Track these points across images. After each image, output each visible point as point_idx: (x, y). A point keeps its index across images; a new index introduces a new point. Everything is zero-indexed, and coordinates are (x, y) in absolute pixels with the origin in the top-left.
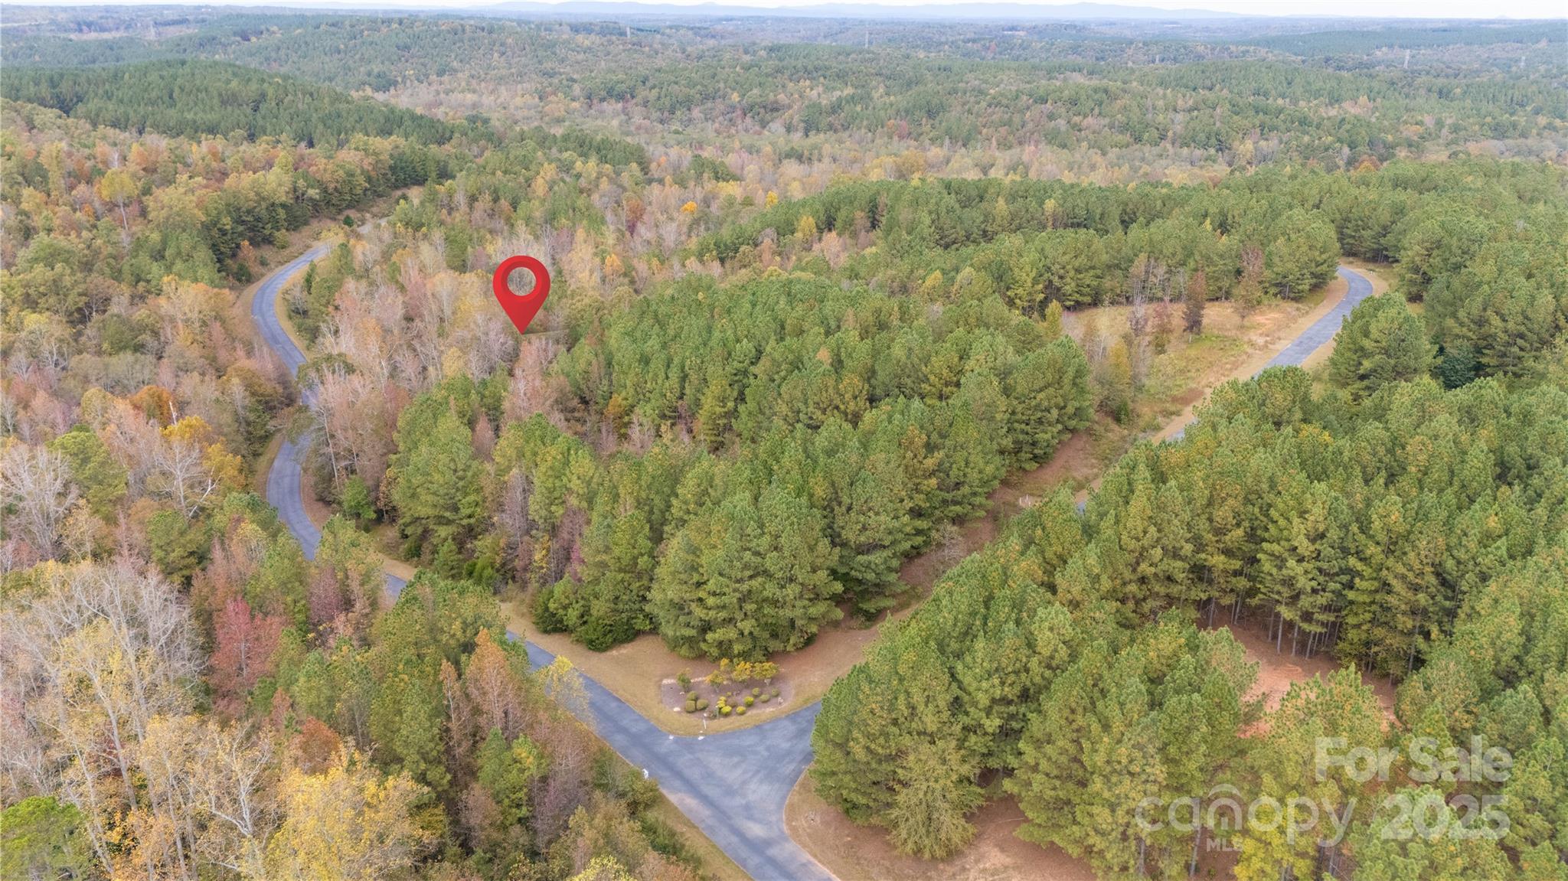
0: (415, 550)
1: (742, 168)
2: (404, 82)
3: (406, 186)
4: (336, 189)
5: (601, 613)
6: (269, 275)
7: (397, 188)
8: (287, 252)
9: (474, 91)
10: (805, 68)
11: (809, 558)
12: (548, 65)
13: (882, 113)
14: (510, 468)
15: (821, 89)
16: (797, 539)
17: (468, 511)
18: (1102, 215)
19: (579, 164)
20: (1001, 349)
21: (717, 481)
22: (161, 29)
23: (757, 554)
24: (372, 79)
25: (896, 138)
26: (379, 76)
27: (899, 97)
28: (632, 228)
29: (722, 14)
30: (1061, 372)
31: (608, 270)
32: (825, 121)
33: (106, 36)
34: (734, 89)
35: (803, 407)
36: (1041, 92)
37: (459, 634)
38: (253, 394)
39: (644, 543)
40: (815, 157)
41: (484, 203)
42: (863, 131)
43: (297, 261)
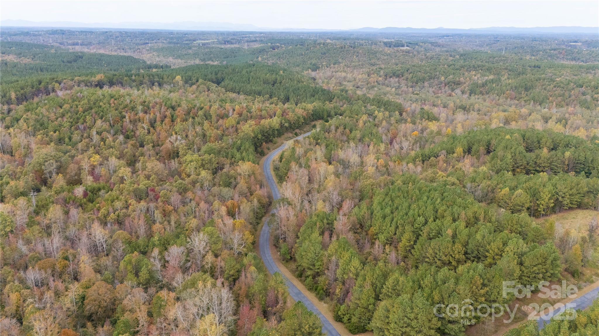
0: (300, 275)
1: (439, 114)
2: (322, 67)
3: (316, 120)
4: (294, 123)
5: (355, 321)
6: (270, 153)
7: (313, 121)
8: (276, 145)
9: (345, 72)
10: (474, 66)
11: (428, 325)
12: (373, 61)
13: (504, 88)
14: (332, 255)
15: (479, 75)
16: (424, 318)
17: (318, 267)
18: (592, 161)
19: (376, 112)
20: (521, 245)
21: (400, 283)
22: (249, 43)
23: (409, 319)
24: (311, 66)
25: (509, 99)
26: (314, 65)
27: (513, 81)
28: (391, 143)
29: (445, 32)
30: (546, 259)
31: (379, 164)
32: (478, 91)
33: (233, 46)
34: (443, 75)
35: (438, 252)
36: (580, 82)
37: (307, 329)
38: (260, 203)
39: (372, 300)
40: (471, 109)
41: (341, 129)
42: (495, 95)
43: (279, 148)
